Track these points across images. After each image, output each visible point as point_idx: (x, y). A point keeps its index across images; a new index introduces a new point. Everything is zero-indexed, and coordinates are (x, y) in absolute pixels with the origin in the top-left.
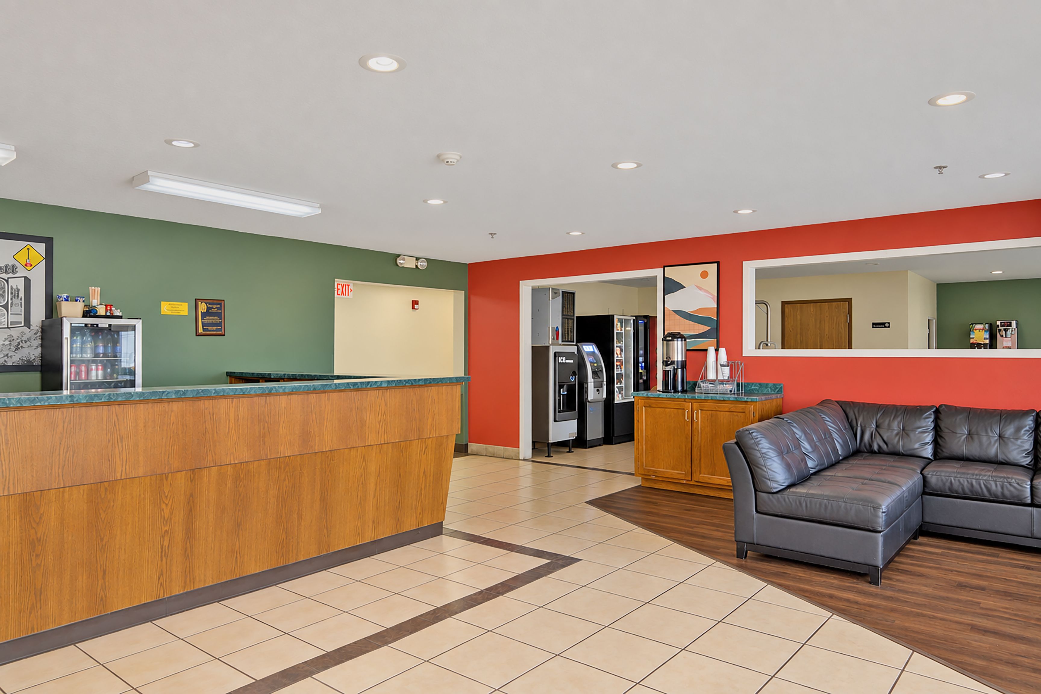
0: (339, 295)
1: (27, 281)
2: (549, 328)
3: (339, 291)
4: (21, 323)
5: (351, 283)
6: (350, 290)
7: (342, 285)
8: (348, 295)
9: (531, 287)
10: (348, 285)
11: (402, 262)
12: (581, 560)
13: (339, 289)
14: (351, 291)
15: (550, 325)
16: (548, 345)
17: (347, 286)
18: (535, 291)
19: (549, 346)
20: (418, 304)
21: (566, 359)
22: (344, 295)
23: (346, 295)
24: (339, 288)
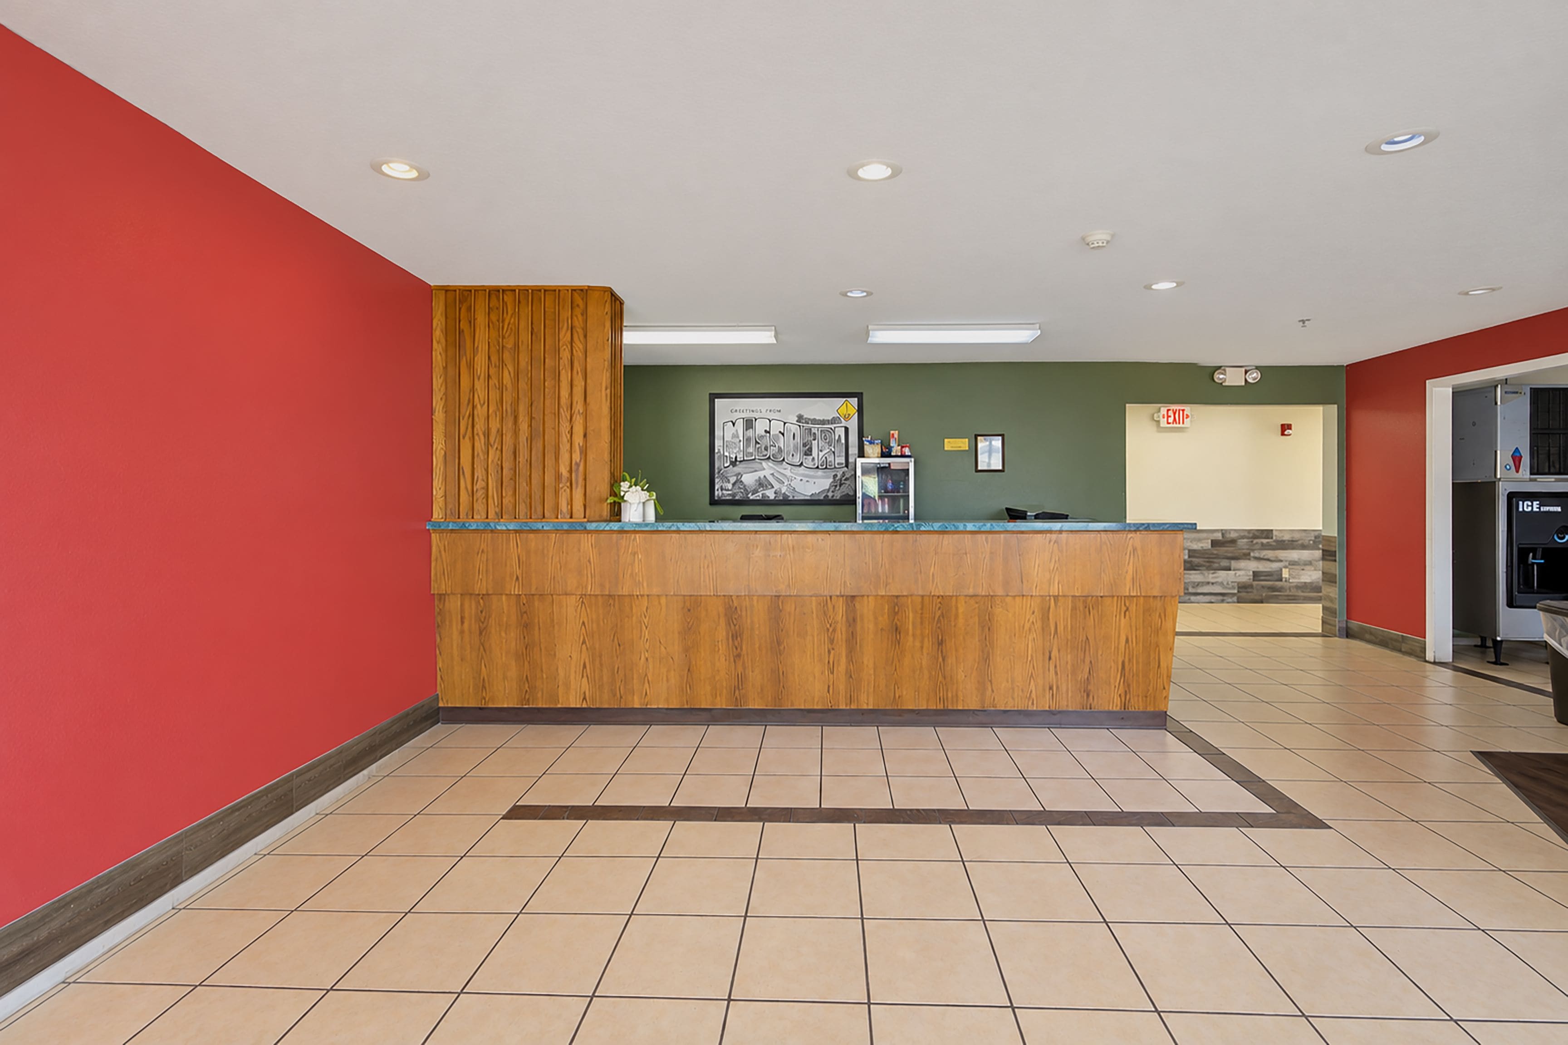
0: (1170, 423)
1: (847, 429)
2: (1496, 452)
3: (1169, 418)
4: (842, 464)
5: (1188, 409)
6: (1185, 416)
7: (1173, 410)
8: (1183, 423)
9: (1451, 390)
10: (1183, 410)
11: (1221, 376)
12: (1331, 828)
13: (1170, 416)
14: (1187, 418)
15: (1496, 447)
16: (1494, 480)
17: (1181, 412)
18: (1458, 395)
19: (1495, 482)
20: (1290, 429)
21: (1541, 505)
22: (1176, 423)
23: (1179, 423)
24: (1169, 414)
